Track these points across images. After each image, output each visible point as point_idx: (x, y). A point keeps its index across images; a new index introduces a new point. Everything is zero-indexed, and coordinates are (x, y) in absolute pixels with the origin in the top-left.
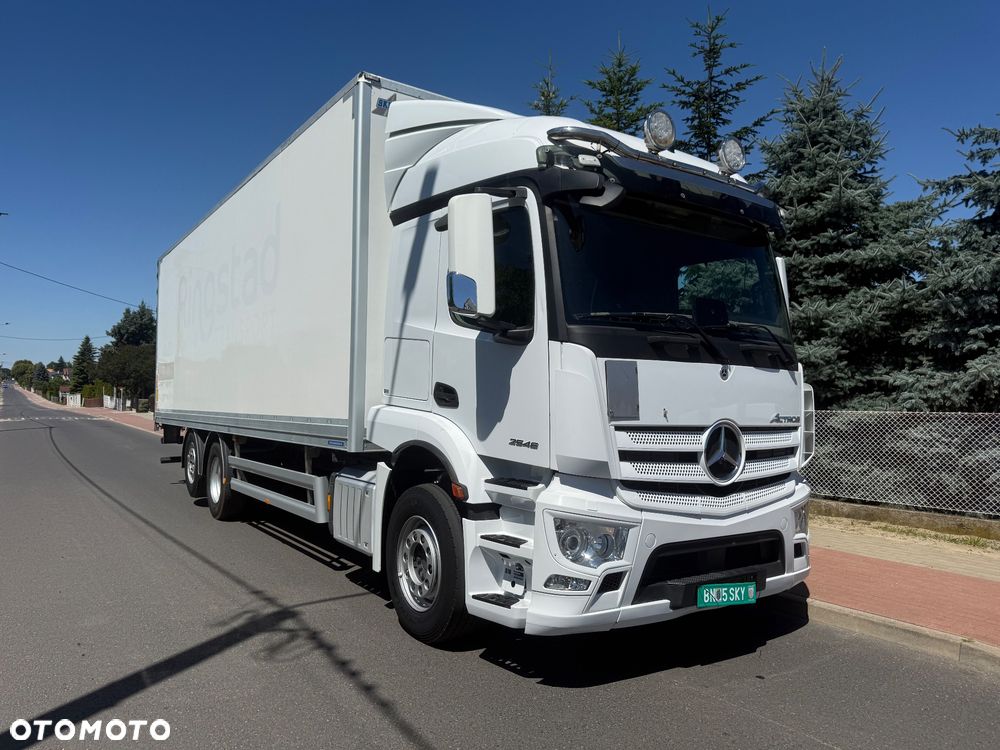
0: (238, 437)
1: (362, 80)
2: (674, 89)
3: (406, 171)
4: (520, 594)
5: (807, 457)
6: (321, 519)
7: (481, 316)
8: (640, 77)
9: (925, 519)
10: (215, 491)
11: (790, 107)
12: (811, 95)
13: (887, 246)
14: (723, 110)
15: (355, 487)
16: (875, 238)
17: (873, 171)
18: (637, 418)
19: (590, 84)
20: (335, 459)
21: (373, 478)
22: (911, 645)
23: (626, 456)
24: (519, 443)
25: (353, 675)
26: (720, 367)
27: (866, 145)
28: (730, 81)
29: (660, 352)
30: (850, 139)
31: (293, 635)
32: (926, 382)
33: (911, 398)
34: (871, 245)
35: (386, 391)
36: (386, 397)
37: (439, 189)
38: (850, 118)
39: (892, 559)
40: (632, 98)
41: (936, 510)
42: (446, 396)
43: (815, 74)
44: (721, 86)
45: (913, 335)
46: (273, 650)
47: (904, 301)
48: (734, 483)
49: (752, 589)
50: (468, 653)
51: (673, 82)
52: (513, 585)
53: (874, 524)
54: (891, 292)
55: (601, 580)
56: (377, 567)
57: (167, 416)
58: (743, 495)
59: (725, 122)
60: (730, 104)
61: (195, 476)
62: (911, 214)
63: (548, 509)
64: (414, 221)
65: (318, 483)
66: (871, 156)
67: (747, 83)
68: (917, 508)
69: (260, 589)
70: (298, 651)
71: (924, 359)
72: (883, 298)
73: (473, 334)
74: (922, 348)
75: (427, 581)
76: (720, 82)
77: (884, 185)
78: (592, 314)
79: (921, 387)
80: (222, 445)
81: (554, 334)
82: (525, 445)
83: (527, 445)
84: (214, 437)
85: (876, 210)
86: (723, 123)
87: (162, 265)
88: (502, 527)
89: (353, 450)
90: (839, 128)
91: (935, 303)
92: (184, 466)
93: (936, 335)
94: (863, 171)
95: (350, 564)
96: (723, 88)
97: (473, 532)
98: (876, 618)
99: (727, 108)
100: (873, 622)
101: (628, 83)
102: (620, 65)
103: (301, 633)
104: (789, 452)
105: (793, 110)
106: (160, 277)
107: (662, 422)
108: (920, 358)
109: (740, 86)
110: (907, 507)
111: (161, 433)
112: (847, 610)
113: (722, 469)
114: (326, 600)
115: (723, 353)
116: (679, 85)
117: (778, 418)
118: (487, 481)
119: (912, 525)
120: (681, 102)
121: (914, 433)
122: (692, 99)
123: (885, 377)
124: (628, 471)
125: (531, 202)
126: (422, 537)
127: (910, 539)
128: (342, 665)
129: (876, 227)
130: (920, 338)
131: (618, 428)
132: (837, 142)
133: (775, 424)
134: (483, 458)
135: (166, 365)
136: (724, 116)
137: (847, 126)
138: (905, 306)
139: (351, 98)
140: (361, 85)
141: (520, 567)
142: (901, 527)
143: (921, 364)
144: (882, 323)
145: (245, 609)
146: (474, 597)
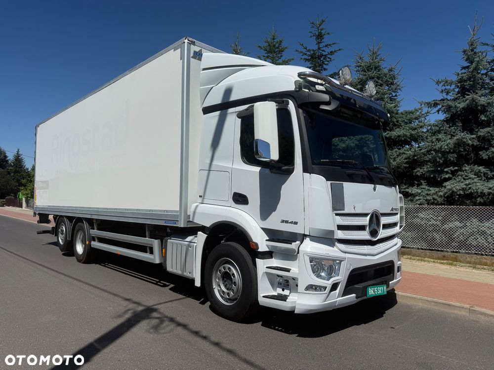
0: (97, 220)
1: (186, 41)
2: (301, 52)
3: (212, 88)
4: (288, 294)
5: (401, 227)
6: (157, 261)
7: (272, 160)
8: (283, 45)
9: (428, 254)
10: (80, 249)
11: (358, 64)
12: (367, 59)
13: (405, 130)
14: (324, 64)
15: (181, 245)
16: (399, 126)
17: (396, 96)
18: (344, 210)
19: (259, 47)
20: (169, 230)
21: (192, 239)
22: (446, 310)
23: (340, 227)
24: (287, 222)
25: (205, 338)
26: (373, 186)
27: (392, 84)
28: (328, 50)
29: (352, 179)
30: (387, 81)
31: (161, 320)
32: (426, 192)
33: (420, 199)
34: (398, 129)
35: (200, 196)
36: (200, 200)
37: (234, 97)
38: (386, 71)
39: (420, 272)
40: (279, 55)
41: (430, 250)
42: (240, 199)
43: (370, 50)
44: (323, 52)
45: (418, 171)
46: (156, 328)
47: (415, 156)
48: (378, 239)
49: (385, 288)
50: (255, 324)
51: (301, 49)
52: (283, 290)
53: (405, 257)
54: (408, 151)
55: (331, 286)
56: (198, 283)
57: (43, 209)
58: (381, 244)
59: (325, 69)
60: (328, 61)
61: (65, 240)
62: (412, 116)
63: (305, 253)
64: (218, 113)
65: (156, 243)
66: (395, 89)
67: (335, 51)
68: (422, 249)
69: (129, 298)
70: (169, 328)
71: (422, 182)
72: (405, 154)
73: (257, 169)
74: (422, 177)
75: (233, 290)
76: (323, 51)
77: (399, 102)
78: (322, 160)
79: (424, 194)
80: (86, 225)
81: (306, 170)
82: (290, 223)
83: (291, 223)
84: (80, 220)
85: (397, 114)
86: (324, 70)
87: (39, 129)
88: (275, 262)
89: (182, 226)
90: (382, 76)
91: (430, 157)
92: (57, 235)
93: (429, 171)
94: (391, 95)
95: (167, 284)
96: (324, 53)
97: (262, 265)
98: (429, 299)
99: (326, 63)
100: (428, 301)
101: (278, 48)
102: (274, 39)
103: (165, 319)
104: (395, 225)
105: (361, 66)
106: (38, 135)
107: (353, 211)
108: (421, 181)
109: (332, 53)
110: (418, 249)
111: (37, 218)
112: (415, 296)
113: (374, 233)
114: (167, 302)
115: (374, 179)
116: (304, 51)
117: (392, 210)
118: (267, 240)
119: (422, 257)
120: (305, 59)
121: (421, 215)
122: (310, 58)
123: (407, 190)
124: (340, 235)
125: (292, 106)
126: (229, 268)
127: (423, 263)
128: (196, 333)
129: (397, 122)
130: (422, 173)
131: (337, 215)
132: (381, 82)
133: (392, 212)
134: (263, 229)
135: (42, 182)
136: (325, 66)
137: (385, 75)
138: (416, 158)
139: (180, 49)
140: (186, 43)
141: (287, 281)
142: (417, 258)
143: (421, 184)
144: (405, 165)
145: (127, 309)
146: (263, 297)
